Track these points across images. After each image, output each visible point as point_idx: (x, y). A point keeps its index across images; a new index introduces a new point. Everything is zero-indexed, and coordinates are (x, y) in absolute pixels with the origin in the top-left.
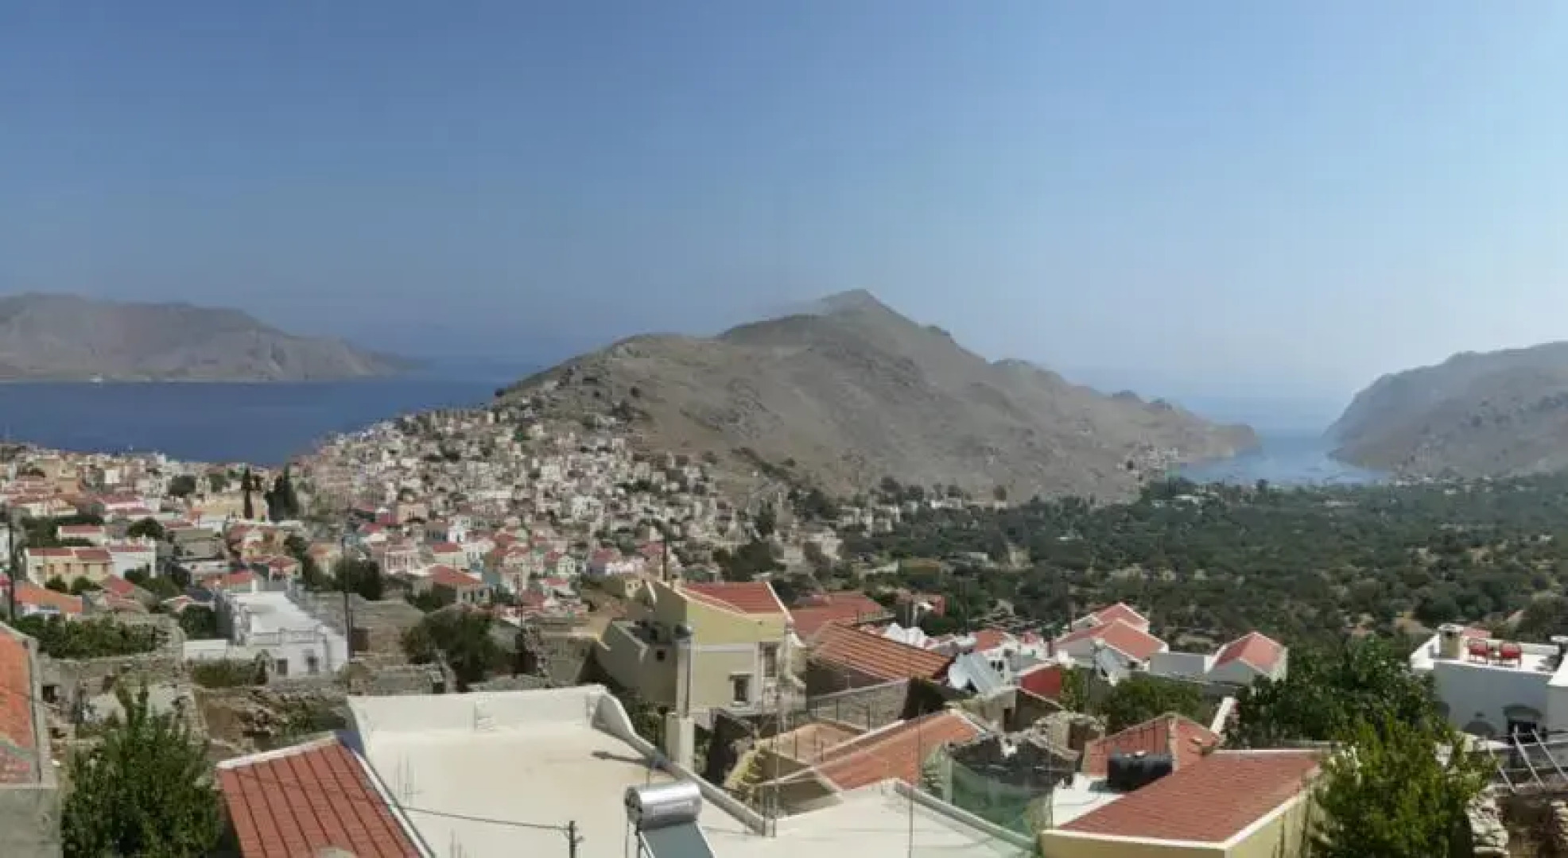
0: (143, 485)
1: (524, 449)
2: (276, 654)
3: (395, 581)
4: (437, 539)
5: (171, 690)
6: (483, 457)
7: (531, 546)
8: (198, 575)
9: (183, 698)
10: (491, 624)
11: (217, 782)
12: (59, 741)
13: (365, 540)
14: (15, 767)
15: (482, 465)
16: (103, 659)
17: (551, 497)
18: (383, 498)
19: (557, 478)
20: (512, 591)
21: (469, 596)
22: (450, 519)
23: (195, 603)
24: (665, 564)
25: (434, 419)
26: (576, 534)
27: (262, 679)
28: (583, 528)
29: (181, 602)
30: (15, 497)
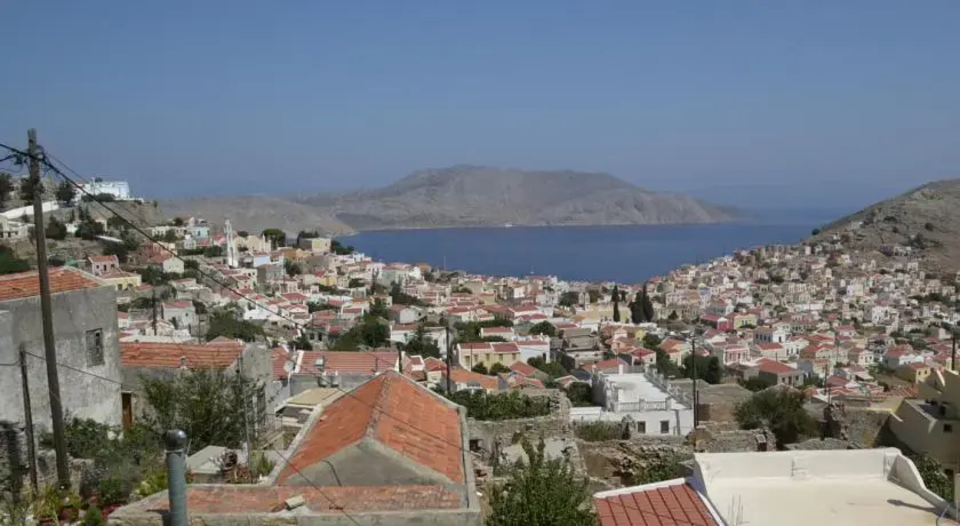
0: (541, 298)
1: (834, 273)
2: (638, 418)
3: (731, 370)
4: (764, 339)
5: (562, 443)
6: (801, 280)
7: (837, 344)
8: (580, 361)
9: (569, 448)
10: (804, 400)
11: (594, 508)
12: (481, 479)
13: (709, 341)
14: (451, 498)
15: (800, 285)
16: (513, 420)
17: (856, 308)
18: (723, 311)
19: (861, 294)
20: (822, 376)
21: (787, 380)
22: (774, 326)
23: (578, 380)
24: (953, 357)
25: (764, 253)
26: (874, 334)
27: (626, 435)
28: (881, 330)
29: (568, 381)
30: (451, 308)
